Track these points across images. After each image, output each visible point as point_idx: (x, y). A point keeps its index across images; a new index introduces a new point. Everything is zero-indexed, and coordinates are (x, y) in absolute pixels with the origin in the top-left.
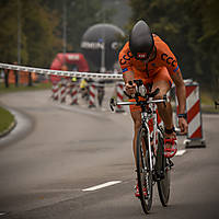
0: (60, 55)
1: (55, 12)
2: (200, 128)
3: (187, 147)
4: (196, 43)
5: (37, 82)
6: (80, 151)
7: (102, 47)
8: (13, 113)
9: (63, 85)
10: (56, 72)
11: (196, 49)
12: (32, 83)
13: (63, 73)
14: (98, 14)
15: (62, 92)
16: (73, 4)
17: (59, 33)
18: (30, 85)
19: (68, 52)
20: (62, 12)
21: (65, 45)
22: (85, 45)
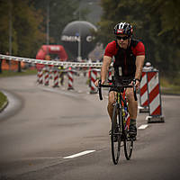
0: (44, 47)
1: (40, 11)
2: (160, 106)
3: (149, 123)
4: (155, 36)
5: (25, 68)
6: (61, 125)
7: (79, 40)
8: (5, 94)
9: (46, 71)
10: (42, 62)
11: (156, 42)
12: (21, 70)
13: (47, 62)
14: (75, 14)
15: (46, 77)
16: (55, 4)
17: (43, 29)
18: (19, 71)
19: (51, 44)
20: (46, 11)
21: (48, 38)
22: (64, 38)
